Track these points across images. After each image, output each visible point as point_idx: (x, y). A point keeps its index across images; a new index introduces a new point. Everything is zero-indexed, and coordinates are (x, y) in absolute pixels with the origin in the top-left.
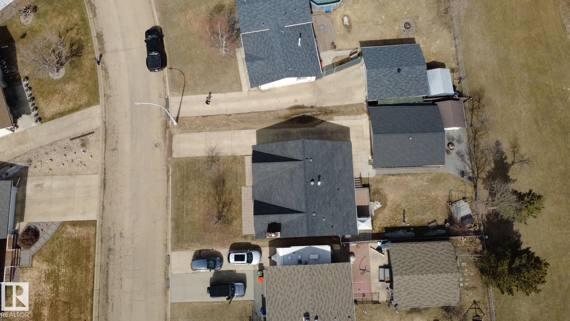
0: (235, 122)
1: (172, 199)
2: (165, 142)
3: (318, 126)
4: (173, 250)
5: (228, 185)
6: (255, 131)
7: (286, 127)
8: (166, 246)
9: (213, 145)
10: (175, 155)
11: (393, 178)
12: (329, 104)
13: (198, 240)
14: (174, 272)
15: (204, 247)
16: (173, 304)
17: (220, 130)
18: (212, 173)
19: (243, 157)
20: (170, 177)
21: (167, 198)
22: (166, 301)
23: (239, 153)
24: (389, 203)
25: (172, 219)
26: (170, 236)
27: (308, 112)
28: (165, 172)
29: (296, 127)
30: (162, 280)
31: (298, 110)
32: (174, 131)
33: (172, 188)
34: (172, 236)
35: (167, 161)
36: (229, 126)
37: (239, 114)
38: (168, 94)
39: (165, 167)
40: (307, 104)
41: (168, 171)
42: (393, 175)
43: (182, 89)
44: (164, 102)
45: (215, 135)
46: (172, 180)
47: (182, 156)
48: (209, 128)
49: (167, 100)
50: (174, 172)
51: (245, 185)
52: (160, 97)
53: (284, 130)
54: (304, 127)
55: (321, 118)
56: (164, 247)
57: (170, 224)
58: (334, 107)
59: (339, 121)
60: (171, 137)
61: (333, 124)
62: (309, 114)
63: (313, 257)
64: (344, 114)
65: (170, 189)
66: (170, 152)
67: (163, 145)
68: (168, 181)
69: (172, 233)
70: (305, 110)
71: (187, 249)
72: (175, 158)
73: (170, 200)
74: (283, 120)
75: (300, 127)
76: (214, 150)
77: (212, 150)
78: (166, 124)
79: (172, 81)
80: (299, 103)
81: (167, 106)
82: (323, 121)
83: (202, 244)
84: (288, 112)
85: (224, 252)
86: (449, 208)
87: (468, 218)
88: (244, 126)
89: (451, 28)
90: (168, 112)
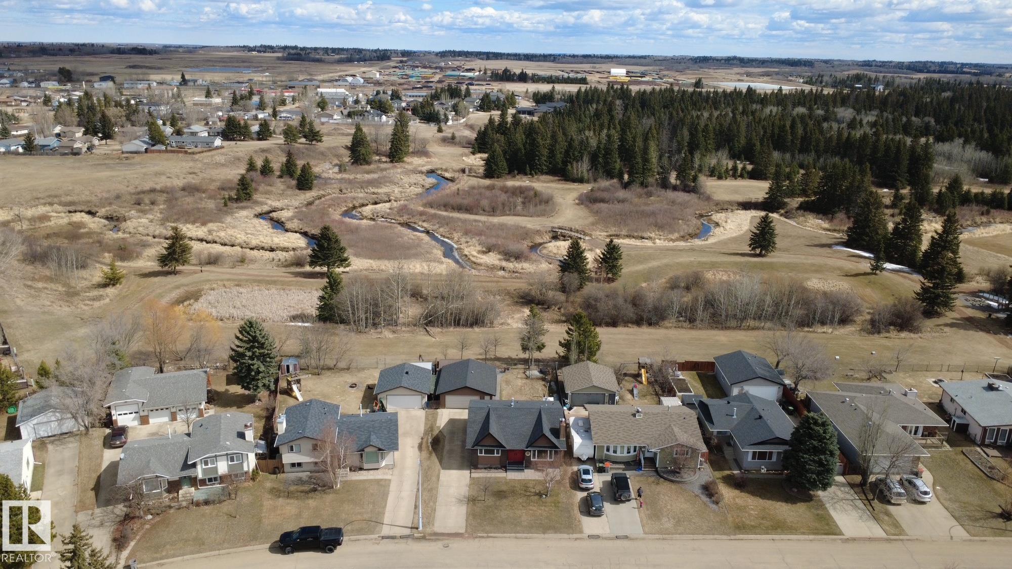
0: (429, 485)
1: (518, 532)
2: (442, 540)
3: (445, 434)
4: (581, 532)
5: (504, 488)
6: (442, 471)
7: (442, 453)
8: (576, 539)
9: (454, 500)
10: (462, 531)
11: (503, 395)
12: (422, 429)
13: (569, 512)
14: (608, 531)
16: (645, 533)
17: (436, 495)
18: (490, 501)
19: (472, 479)
20: (490, 535)
21: (516, 538)
22: (643, 539)
23: (467, 481)
25: (544, 533)
26: (565, 536)
27: (427, 441)
28: (483, 540)
29: (444, 446)
30: (618, 542)
31: (424, 445)
32: (428, 530)
33: (504, 532)
34: (564, 533)
35: (468, 537)
36: (432, 489)
37: (418, 483)
38: (376, 536)
39: (476, 539)
40: (418, 441)
41: (483, 537)
43: (373, 523)
44: (386, 540)
45: (441, 499)
46: (495, 533)
48: (432, 503)
49: (383, 538)
50: (484, 531)
51: (505, 478)
52: (378, 544)
53: (445, 453)
54: (444, 442)
55: (436, 432)
56: (578, 541)
57: (551, 535)
58: (425, 427)
59: (442, 422)
60: (436, 534)
61: (445, 426)
62: (430, 440)
63: (581, 425)
64: (435, 420)
66: (457, 535)
67: (446, 542)
68: (494, 537)
69: (561, 533)
70: (424, 443)
71: (579, 521)
72: (466, 531)
73: (518, 535)
74: (434, 454)
76: (459, 500)
78: (417, 539)
79: (360, 531)
80: (416, 445)
81: (393, 537)
82: (440, 432)
83: (573, 510)
84: (425, 454)
85: (581, 494)
86: (532, 379)
87: (541, 372)
88: (434, 479)
89: (363, 369)
90: (401, 537)
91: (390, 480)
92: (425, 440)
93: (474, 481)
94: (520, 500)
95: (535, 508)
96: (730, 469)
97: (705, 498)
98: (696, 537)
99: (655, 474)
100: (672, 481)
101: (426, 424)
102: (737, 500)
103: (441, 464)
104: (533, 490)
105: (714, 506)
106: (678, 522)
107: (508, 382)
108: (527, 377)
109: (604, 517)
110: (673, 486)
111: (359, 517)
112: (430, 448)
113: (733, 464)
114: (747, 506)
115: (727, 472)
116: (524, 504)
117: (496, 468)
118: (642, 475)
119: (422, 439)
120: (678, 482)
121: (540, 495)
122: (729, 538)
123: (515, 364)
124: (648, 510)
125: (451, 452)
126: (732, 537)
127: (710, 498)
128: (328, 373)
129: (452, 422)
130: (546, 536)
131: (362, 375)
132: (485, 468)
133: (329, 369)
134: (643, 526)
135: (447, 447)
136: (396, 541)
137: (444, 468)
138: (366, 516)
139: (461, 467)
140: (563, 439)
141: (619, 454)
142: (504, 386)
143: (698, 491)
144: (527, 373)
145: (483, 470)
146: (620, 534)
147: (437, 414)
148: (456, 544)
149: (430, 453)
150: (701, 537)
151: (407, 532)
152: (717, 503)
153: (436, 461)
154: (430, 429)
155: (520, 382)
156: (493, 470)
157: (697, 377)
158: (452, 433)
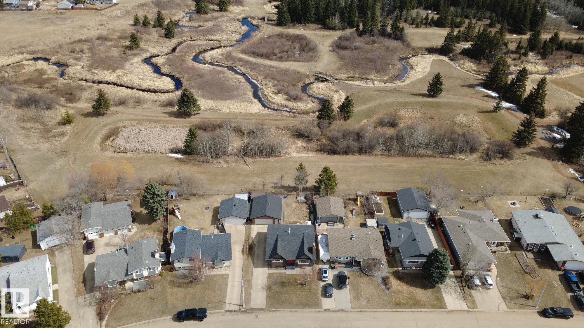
0: (247, 278)
1: (291, 308)
2: (255, 313)
3: (255, 243)
4: (321, 307)
5: (284, 280)
6: (254, 269)
7: (254, 255)
8: (319, 312)
9: (260, 287)
10: (264, 307)
11: (285, 219)
12: (243, 239)
13: (316, 295)
14: (334, 307)
15: (320, 293)
16: (352, 308)
17: (251, 284)
18: (277, 288)
19: (269, 274)
20: (277, 309)
21: (290, 311)
22: (351, 311)
23: (266, 275)
24: (298, 220)
25: (303, 308)
26: (314, 310)
27: (246, 247)
28: (274, 312)
29: (254, 251)
30: (339, 314)
31: (245, 251)
32: (248, 307)
33: (284, 308)
34: (313, 308)
35: (267, 311)
36: (249, 280)
37: (242, 276)
38: (223, 310)
39: (271, 312)
40: (242, 247)
41: (274, 311)
42: (284, 218)
43: (221, 303)
44: (228, 313)
45: (254, 286)
46: (280, 308)
47: (265, 303)
48: (249, 290)
49: (227, 311)
50: (275, 307)
51: (285, 273)
52: (224, 315)
53: (255, 256)
54: (255, 248)
55: (251, 242)
56: (320, 313)
57: (307, 309)
58: (245, 237)
59: (253, 235)
60: (251, 309)
61: (255, 237)
62: (248, 247)
63: (324, 241)
64: (250, 233)
65: (285, 309)
66: (261, 310)
67: (256, 314)
68: (279, 311)
69: (312, 308)
70: (245, 249)
71: (321, 301)
72: (266, 307)
73: (291, 309)
74: (250, 257)
75: (255, 250)
76: (263, 287)
77: (263, 288)
78: (243, 312)
79: (215, 308)
80: (241, 250)
81: (231, 311)
82: (253, 241)
83: (318, 293)
84: (245, 256)
85: (322, 284)
86: (301, 203)
87: (305, 198)
88: (250, 273)
89: (212, 195)
90: (235, 311)
91: (228, 275)
92: (245, 247)
93: (270, 275)
94: (292, 288)
95: (299, 293)
96: (397, 267)
97: (383, 286)
98: (376, 310)
99: (360, 270)
100: (368, 275)
101: (245, 235)
102: (398, 287)
103: (253, 264)
104: (299, 282)
105: (386, 291)
106: (368, 301)
107: (287, 205)
108: (298, 202)
109: (333, 298)
110: (368, 278)
111: (214, 299)
112: (248, 252)
113: (399, 264)
114: (403, 291)
115: (395, 269)
116: (294, 290)
117: (281, 267)
118: (353, 271)
119: (244, 246)
120: (371, 276)
121: (302, 284)
122: (392, 311)
123: (292, 191)
124: (354, 293)
125: (258, 255)
126: (394, 310)
127: (386, 286)
128: (193, 198)
129: (259, 234)
130: (305, 310)
131: (211, 199)
132: (275, 267)
133: (194, 195)
134: (351, 304)
135: (256, 252)
136: (233, 313)
137: (255, 267)
138: (218, 298)
139: (263, 266)
140: (314, 254)
141: (342, 260)
142: (286, 208)
143: (380, 281)
144: (298, 199)
145: (275, 268)
146: (340, 309)
147: (251, 228)
148: (261, 315)
149: (248, 256)
150: (379, 310)
151: (237, 308)
152: (388, 289)
153: (251, 261)
154: (248, 239)
155: (294, 205)
156: (280, 268)
157: (387, 201)
158: (259, 242)
